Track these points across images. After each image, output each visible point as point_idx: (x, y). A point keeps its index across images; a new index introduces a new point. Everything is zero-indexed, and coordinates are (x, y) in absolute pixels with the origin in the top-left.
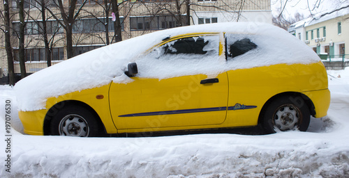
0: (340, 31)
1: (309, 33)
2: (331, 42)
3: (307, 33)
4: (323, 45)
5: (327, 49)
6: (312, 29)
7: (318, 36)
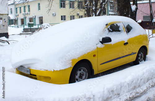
0: (39, 9)
1: (18, 9)
2: (34, 15)
3: (17, 9)
4: (28, 17)
5: (31, 20)
6: (20, 6)
7: (25, 11)
